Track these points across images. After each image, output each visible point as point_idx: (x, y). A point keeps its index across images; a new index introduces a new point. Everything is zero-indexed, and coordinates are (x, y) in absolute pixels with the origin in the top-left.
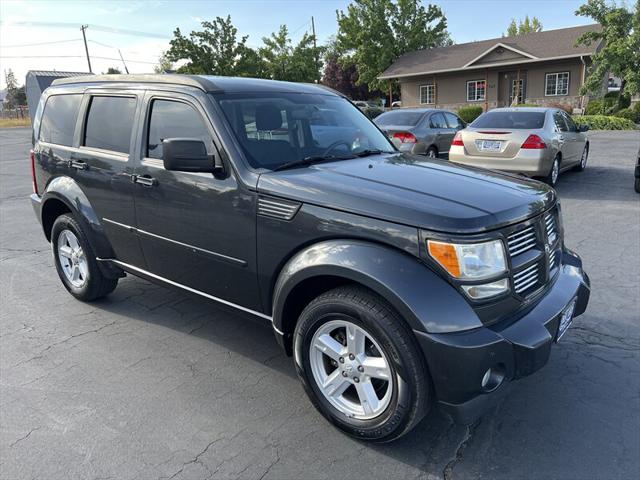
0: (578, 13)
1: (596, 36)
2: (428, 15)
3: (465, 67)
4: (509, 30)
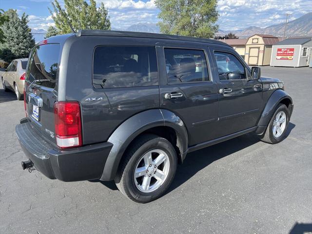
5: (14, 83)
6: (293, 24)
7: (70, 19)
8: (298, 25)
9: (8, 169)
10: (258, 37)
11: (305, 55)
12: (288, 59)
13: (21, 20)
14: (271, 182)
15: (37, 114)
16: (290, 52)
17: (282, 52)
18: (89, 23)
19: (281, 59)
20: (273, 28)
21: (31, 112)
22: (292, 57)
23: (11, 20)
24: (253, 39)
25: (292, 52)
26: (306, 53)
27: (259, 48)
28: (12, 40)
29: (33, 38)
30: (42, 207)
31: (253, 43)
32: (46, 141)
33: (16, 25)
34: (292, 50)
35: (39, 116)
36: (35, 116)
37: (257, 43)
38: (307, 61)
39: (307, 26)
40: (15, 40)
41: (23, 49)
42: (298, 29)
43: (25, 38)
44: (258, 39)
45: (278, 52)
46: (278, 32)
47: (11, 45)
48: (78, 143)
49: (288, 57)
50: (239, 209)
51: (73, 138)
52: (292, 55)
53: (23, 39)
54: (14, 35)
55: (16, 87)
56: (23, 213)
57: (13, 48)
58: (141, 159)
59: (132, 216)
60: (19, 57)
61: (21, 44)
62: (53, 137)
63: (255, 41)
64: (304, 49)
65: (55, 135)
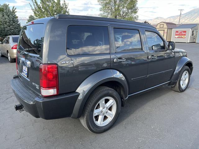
5: (7, 51)
6: (184, 15)
7: (43, 11)
8: (187, 16)
9: (4, 109)
10: (163, 23)
11: (193, 35)
12: (182, 38)
13: (12, 11)
14: (183, 118)
15: (26, 73)
16: (184, 33)
17: (178, 33)
18: (55, 13)
19: (178, 37)
20: (172, 18)
21: (21, 71)
22: (185, 36)
23: (5, 11)
24: (160, 25)
25: (185, 33)
26: (193, 34)
27: (164, 30)
28: (5, 23)
29: (19, 23)
30: (29, 136)
31: (160, 27)
32: (32, 91)
33: (8, 14)
34: (185, 32)
35: (28, 74)
36: (24, 74)
37: (163, 27)
38: (194, 39)
39: (193, 17)
40: (8, 24)
41: (13, 30)
42: (187, 19)
43: (14, 22)
44: (163, 25)
45: (176, 33)
46: (175, 21)
47: (5, 27)
48: (56, 93)
49: (183, 36)
50: (165, 138)
51: (52, 90)
52: (185, 35)
53: (13, 23)
54: (7, 20)
55: (9, 54)
56: (16, 141)
57: (6, 29)
58: (98, 103)
59: (92, 142)
60: (10, 35)
61: (11, 26)
62: (38, 88)
63: (162, 26)
64: (193, 31)
65: (40, 87)
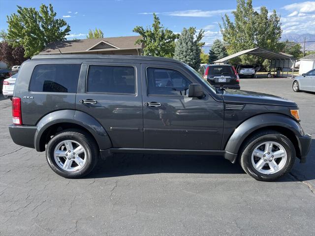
0: (134, 31)
1: (142, 41)
2: (60, 24)
3: (87, 51)
4: (89, 34)
28: (182, 53)
33: (187, 41)
40: (184, 53)
41: (189, 61)
43: (192, 51)
47: (181, 57)
53: (190, 53)
54: (184, 49)
57: (182, 60)
61: (188, 57)
